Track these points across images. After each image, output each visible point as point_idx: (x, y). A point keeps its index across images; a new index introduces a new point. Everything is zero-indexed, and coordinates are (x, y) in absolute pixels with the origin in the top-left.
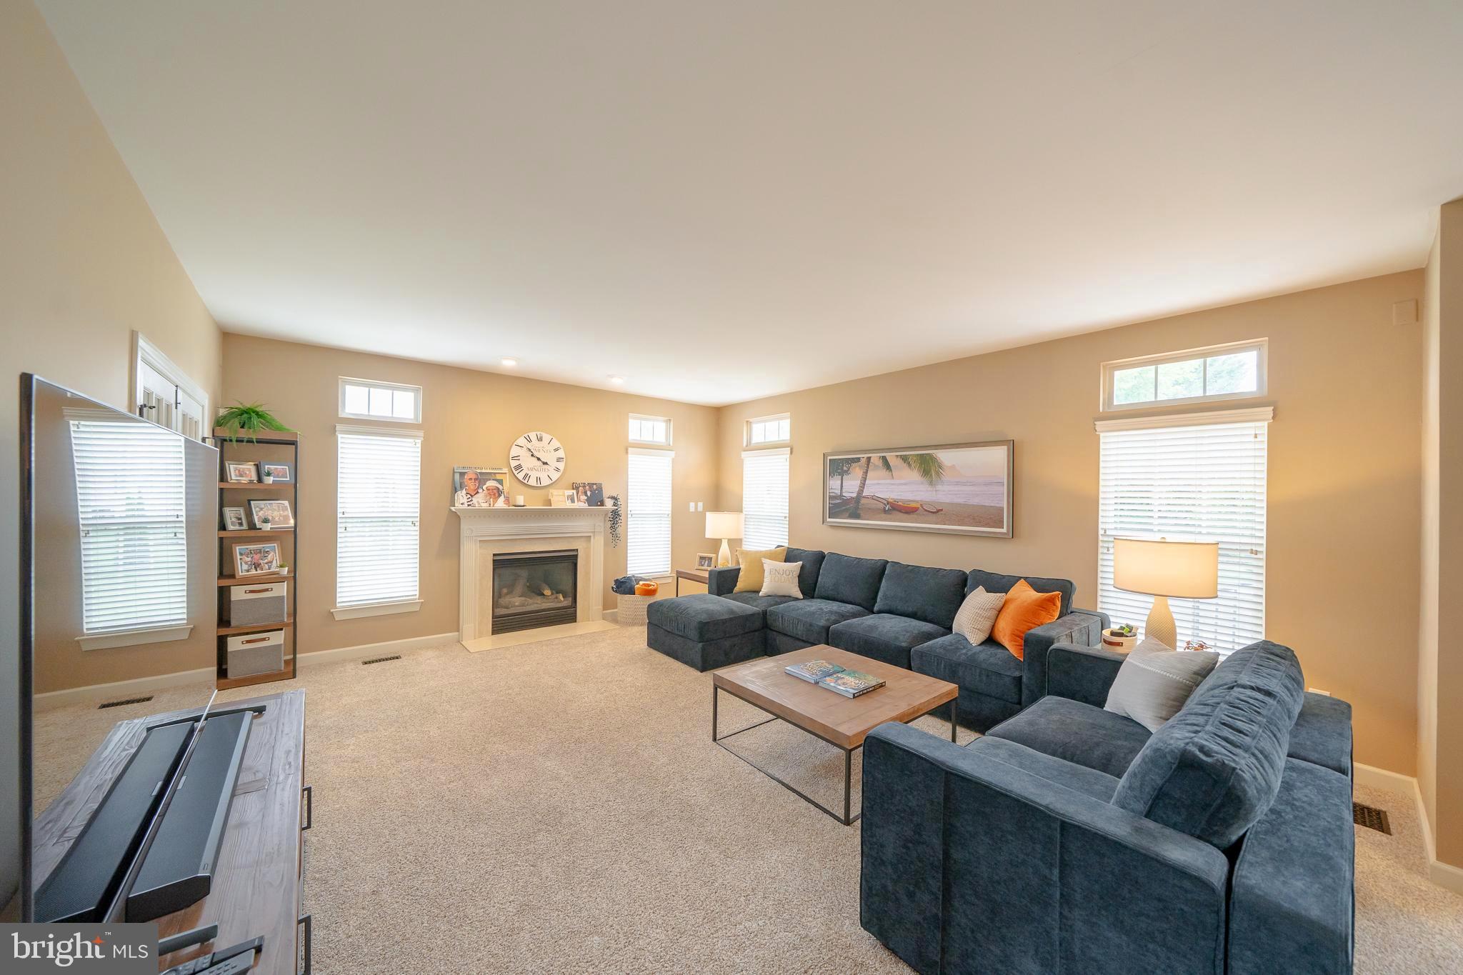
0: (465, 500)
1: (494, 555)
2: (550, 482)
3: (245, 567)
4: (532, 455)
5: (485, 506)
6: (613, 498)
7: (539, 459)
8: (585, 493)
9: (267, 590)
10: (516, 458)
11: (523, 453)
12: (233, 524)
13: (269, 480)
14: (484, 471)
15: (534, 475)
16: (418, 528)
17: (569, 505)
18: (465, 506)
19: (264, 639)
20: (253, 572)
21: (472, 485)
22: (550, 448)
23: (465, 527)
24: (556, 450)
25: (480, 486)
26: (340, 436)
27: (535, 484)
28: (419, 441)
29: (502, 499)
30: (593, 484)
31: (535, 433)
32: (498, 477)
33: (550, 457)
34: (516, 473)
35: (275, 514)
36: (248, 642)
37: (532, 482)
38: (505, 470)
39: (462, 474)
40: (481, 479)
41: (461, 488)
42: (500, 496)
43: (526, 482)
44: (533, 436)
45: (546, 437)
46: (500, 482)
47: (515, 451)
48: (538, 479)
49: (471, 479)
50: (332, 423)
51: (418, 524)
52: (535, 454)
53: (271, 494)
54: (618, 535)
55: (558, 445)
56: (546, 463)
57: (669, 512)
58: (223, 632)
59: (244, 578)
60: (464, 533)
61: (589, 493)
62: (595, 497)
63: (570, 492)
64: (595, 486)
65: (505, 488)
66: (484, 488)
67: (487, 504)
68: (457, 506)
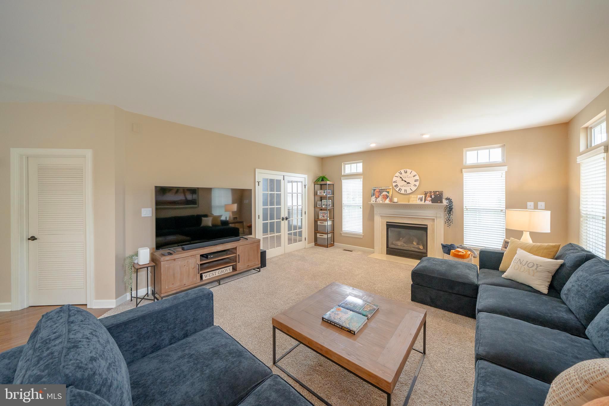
0: (374, 200)
1: (387, 222)
2: (411, 191)
3: (321, 216)
4: (402, 180)
5: (381, 202)
6: (448, 199)
7: (405, 181)
8: (431, 197)
9: (323, 223)
10: (395, 182)
11: (399, 179)
12: (319, 205)
13: (324, 194)
14: (382, 188)
15: (403, 189)
16: (362, 209)
17: (419, 202)
18: (375, 202)
19: (322, 236)
20: (323, 218)
21: (377, 194)
22: (411, 175)
23: (375, 209)
24: (414, 176)
25: (380, 195)
26: (343, 180)
27: (404, 193)
28: (362, 179)
29: (388, 199)
30: (437, 192)
31: (403, 170)
32: (388, 190)
33: (411, 180)
34: (395, 188)
36: (320, 235)
37: (403, 192)
38: (391, 187)
39: (374, 190)
40: (381, 191)
41: (374, 195)
42: (387, 198)
43: (399, 192)
44: (402, 171)
45: (409, 171)
47: (395, 179)
48: (405, 191)
49: (377, 192)
50: (340, 177)
51: (362, 208)
52: (404, 179)
54: (451, 220)
55: (415, 173)
56: (409, 183)
57: (503, 209)
58: (316, 232)
59: (320, 219)
60: (375, 212)
61: (433, 196)
62: (437, 198)
63: (421, 196)
64: (437, 193)
65: (390, 195)
66: (382, 195)
67: (382, 201)
68: (372, 202)
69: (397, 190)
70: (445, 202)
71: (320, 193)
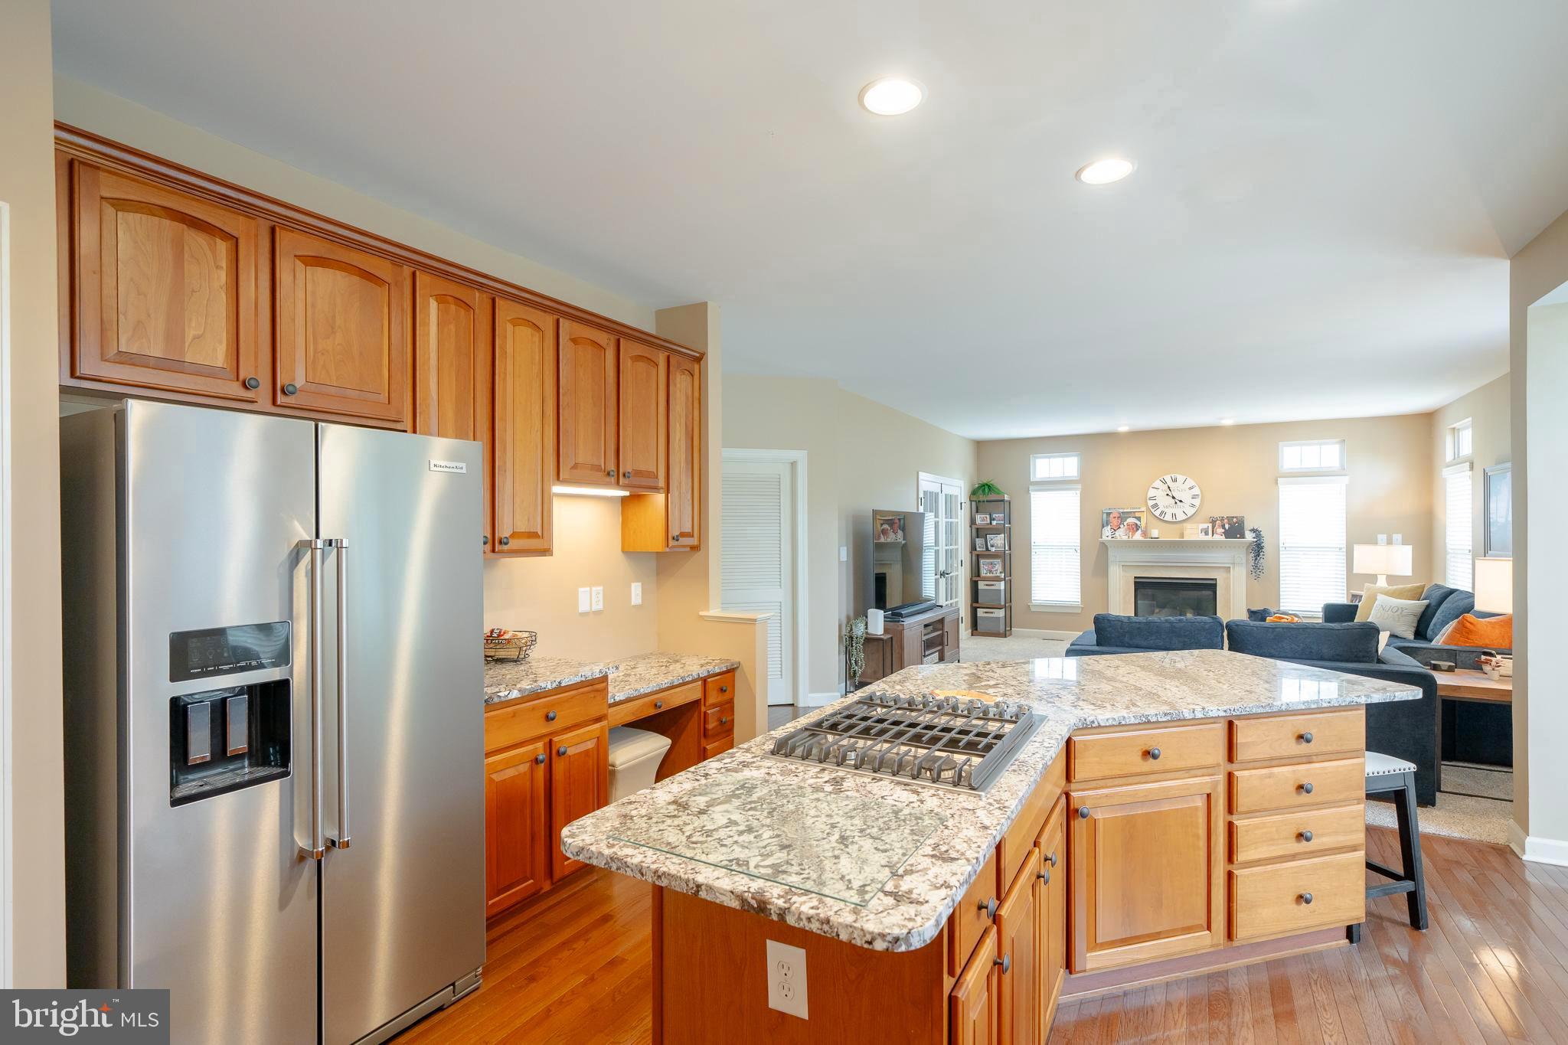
0: (1109, 534)
1: (1135, 577)
2: (1185, 517)
3: (985, 572)
4: (1167, 495)
5: (1125, 538)
6: (1253, 530)
7: (1173, 498)
8: (1223, 526)
10: (1152, 498)
11: (1159, 494)
12: (979, 547)
13: (994, 523)
15: (1169, 512)
16: (1079, 554)
17: (1202, 537)
18: (1110, 538)
19: (992, 613)
20: (988, 575)
21: (1115, 522)
22: (1184, 487)
23: (1111, 553)
24: (1191, 488)
25: (1122, 523)
26: (1031, 493)
27: (1170, 520)
28: (1078, 492)
29: (1139, 532)
30: (1233, 517)
31: (1170, 476)
32: (1137, 515)
33: (1185, 496)
34: (1153, 510)
35: (998, 541)
36: (986, 612)
37: (1168, 518)
38: (1144, 509)
39: (1108, 514)
40: (1122, 517)
41: (1107, 525)
42: (1138, 529)
43: (1162, 518)
44: (1168, 479)
45: (1180, 478)
46: (1139, 519)
47: (1151, 493)
48: (1174, 515)
49: (1115, 517)
50: (1027, 486)
51: (1079, 551)
52: (1170, 493)
53: (997, 531)
54: (1261, 568)
55: (1194, 484)
56: (1181, 501)
57: (1342, 546)
58: (975, 605)
59: (985, 577)
60: (1111, 558)
61: (1227, 526)
62: (1235, 529)
63: (1205, 526)
64: (1235, 520)
65: (1143, 523)
66: (1125, 524)
67: (1127, 537)
68: (1104, 538)
69: (1157, 513)
70: (1249, 537)
71: (981, 519)
